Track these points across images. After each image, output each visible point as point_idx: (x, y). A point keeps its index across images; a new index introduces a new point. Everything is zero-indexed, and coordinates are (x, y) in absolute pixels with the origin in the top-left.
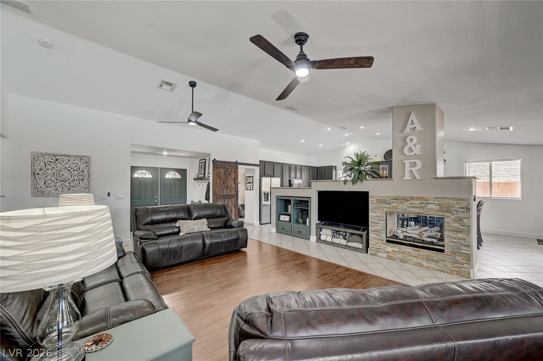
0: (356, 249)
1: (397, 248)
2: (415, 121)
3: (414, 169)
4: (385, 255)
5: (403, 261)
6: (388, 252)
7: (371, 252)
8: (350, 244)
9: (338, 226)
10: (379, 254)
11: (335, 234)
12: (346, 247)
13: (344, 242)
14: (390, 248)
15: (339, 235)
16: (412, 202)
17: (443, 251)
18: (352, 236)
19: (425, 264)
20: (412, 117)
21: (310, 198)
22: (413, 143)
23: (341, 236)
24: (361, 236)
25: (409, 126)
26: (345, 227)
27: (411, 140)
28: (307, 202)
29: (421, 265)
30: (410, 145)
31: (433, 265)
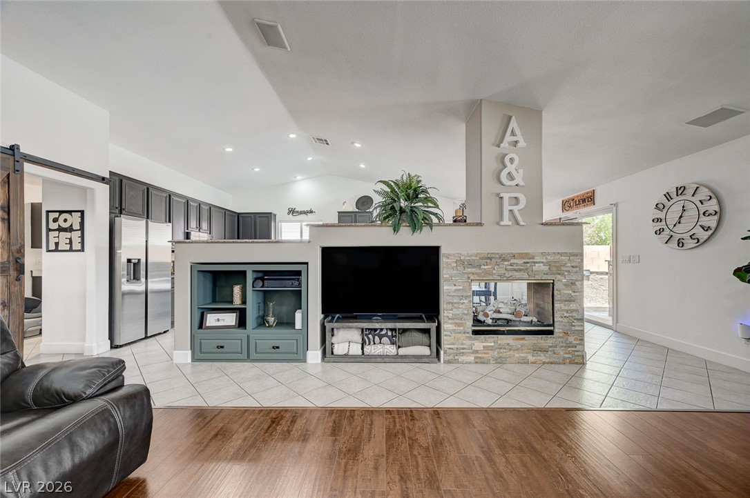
0: (418, 359)
1: (490, 341)
2: (517, 131)
3: (515, 209)
4: (471, 358)
5: (500, 361)
6: (477, 352)
7: (447, 358)
8: (402, 351)
9: (369, 319)
10: (461, 359)
11: (370, 336)
12: (398, 358)
13: (391, 350)
14: (480, 343)
15: (381, 337)
16: (512, 261)
17: (551, 333)
18: (407, 334)
19: (531, 358)
20: (514, 124)
21: (307, 263)
22: (514, 166)
23: (385, 340)
24: (426, 331)
25: (508, 138)
26: (385, 319)
27: (512, 160)
28: (299, 273)
29: (525, 362)
30: (510, 168)
31: (542, 357)
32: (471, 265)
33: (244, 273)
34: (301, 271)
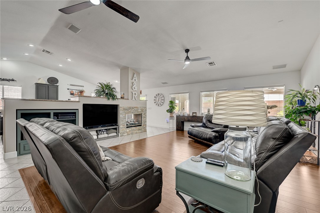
0: (114, 137)
1: (130, 129)
2: (136, 77)
3: (135, 96)
4: (126, 134)
5: (132, 134)
6: (127, 132)
7: (121, 135)
8: (110, 135)
9: (97, 127)
10: (124, 135)
11: (100, 132)
12: (108, 138)
13: (106, 135)
14: (128, 130)
15: (103, 132)
16: (135, 109)
17: (141, 125)
18: (110, 130)
19: (138, 132)
20: (135, 75)
21: (78, 109)
22: (135, 86)
23: (105, 133)
24: (116, 129)
25: (134, 79)
27: (135, 84)
28: (75, 113)
29: (137, 133)
30: (134, 86)
31: (140, 131)
32: (126, 110)
33: (50, 113)
34: (76, 112)
